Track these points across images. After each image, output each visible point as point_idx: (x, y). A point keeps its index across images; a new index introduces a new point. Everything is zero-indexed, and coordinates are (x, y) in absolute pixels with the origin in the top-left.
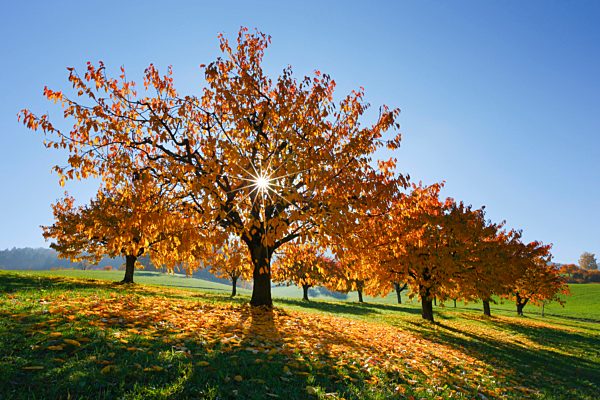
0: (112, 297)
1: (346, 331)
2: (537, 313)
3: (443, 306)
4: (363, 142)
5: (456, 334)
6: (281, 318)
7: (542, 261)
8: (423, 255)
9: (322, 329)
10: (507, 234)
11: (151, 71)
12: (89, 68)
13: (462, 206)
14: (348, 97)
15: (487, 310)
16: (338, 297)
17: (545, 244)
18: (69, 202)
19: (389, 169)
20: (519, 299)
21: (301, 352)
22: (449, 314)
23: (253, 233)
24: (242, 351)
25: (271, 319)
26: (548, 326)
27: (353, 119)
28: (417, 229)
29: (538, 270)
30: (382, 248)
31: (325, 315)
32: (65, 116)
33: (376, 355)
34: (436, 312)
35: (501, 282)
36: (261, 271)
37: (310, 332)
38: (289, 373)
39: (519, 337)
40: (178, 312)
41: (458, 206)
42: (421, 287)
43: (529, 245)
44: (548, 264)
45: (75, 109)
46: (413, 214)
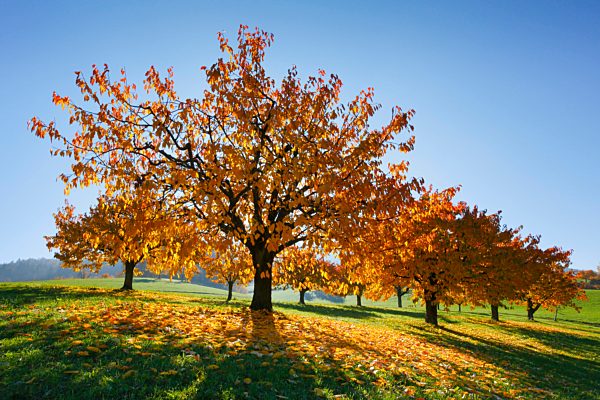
0: (118, 304)
1: (348, 334)
2: (549, 318)
3: (448, 310)
4: (374, 145)
5: (462, 338)
6: (281, 321)
7: (559, 267)
8: (431, 259)
9: (324, 333)
10: (523, 239)
11: (151, 74)
12: (95, 72)
13: (476, 210)
14: (357, 98)
15: (495, 315)
16: (335, 301)
17: (564, 250)
18: (69, 210)
19: (400, 172)
20: (530, 304)
21: (306, 356)
22: (453, 319)
23: (256, 238)
24: (247, 354)
25: (271, 322)
26: (561, 330)
27: (363, 120)
28: (427, 233)
29: (554, 276)
30: (387, 253)
31: (325, 319)
32: (71, 122)
33: (381, 358)
34: (440, 316)
35: (514, 287)
36: (262, 275)
37: (312, 336)
38: (295, 376)
39: (530, 341)
40: (181, 317)
41: (471, 210)
42: (426, 292)
43: (548, 251)
44: (565, 270)
45: (80, 115)
46: (424, 219)
